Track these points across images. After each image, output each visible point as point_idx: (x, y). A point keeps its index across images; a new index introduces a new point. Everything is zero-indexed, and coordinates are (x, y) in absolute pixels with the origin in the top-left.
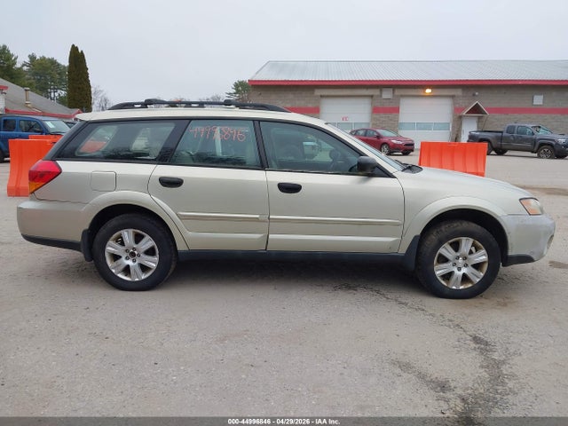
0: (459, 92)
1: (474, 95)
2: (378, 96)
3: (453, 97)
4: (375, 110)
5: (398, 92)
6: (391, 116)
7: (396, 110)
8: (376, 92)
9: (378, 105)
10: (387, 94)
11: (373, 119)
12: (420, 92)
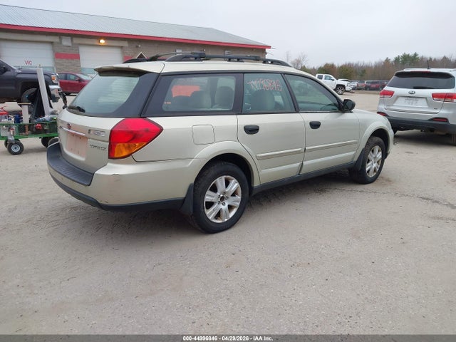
0: (125, 44)
1: (137, 47)
2: (58, 43)
3: (122, 47)
4: (58, 56)
5: (76, 41)
6: (74, 61)
7: (77, 57)
8: (55, 39)
9: (60, 51)
10: (66, 42)
11: (56, 64)
12: (95, 42)
